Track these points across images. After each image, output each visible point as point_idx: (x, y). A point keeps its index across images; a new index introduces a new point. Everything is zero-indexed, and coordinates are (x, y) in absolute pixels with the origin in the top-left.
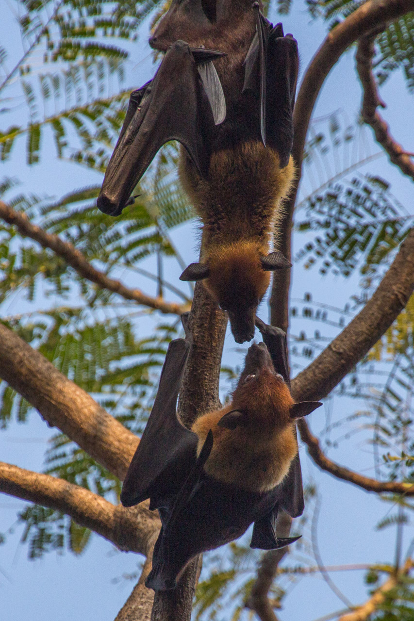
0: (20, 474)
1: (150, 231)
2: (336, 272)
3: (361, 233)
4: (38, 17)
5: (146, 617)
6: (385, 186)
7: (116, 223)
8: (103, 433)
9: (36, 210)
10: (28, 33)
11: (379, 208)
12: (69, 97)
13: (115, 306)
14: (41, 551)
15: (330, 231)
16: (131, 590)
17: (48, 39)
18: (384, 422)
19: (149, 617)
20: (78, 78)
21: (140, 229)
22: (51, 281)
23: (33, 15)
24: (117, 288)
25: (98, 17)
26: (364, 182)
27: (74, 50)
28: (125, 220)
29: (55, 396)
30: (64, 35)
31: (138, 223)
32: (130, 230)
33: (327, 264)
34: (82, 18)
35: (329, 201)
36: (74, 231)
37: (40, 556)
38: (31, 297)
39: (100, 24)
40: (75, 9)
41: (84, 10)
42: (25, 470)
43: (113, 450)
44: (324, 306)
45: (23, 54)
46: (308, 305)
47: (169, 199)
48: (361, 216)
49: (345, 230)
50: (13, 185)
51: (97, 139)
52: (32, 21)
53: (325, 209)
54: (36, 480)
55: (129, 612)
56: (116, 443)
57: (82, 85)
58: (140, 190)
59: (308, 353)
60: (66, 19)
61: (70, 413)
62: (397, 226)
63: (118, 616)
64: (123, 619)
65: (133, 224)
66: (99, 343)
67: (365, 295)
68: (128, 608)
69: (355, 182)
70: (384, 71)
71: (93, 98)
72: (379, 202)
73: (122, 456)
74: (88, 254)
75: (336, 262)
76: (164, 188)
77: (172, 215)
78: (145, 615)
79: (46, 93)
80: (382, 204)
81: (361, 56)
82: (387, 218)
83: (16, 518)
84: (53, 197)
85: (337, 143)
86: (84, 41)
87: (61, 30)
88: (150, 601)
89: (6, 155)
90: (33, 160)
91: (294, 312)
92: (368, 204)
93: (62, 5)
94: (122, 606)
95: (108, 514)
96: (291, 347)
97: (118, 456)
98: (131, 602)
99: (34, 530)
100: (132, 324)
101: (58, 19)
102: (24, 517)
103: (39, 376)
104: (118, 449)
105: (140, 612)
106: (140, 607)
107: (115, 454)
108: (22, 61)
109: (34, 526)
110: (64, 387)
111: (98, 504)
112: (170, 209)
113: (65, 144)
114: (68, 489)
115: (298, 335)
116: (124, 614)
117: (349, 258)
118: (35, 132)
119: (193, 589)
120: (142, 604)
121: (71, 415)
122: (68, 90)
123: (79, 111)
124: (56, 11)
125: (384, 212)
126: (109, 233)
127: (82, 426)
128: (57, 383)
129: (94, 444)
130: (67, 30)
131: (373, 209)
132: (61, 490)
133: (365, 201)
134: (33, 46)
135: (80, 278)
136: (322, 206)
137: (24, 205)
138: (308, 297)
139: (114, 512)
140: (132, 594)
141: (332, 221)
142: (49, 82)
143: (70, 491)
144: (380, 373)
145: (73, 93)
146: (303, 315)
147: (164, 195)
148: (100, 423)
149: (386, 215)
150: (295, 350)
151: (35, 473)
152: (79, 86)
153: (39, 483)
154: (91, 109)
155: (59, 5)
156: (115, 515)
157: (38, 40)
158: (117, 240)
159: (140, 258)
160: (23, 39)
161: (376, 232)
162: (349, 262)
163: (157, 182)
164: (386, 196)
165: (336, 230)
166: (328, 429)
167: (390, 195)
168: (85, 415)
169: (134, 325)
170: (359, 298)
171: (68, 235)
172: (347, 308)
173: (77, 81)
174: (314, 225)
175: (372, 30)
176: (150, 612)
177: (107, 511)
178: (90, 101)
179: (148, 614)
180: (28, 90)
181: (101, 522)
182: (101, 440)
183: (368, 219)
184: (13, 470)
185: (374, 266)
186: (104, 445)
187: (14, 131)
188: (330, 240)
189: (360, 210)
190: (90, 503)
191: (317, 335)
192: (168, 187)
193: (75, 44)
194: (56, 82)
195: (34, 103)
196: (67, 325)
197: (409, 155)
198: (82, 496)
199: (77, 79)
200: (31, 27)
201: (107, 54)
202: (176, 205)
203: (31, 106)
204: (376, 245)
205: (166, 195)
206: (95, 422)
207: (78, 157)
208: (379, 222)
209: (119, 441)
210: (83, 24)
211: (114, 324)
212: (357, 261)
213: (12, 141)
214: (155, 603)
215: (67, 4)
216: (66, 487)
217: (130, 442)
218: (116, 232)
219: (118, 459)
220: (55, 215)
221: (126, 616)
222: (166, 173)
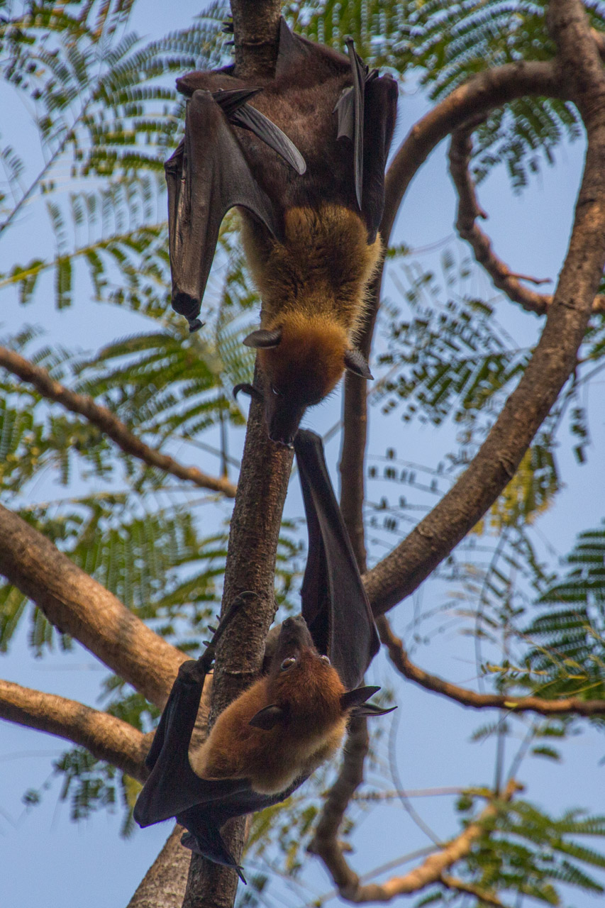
0: (22, 694)
1: (211, 394)
2: (423, 420)
3: (457, 371)
4: (61, 117)
5: (183, 878)
6: (488, 311)
7: (169, 384)
8: (128, 641)
9: (67, 368)
10: (50, 139)
11: (480, 339)
12: (107, 222)
13: (168, 489)
14: (87, 809)
15: (418, 368)
16: (164, 842)
17: (76, 146)
18: (489, 612)
19: (186, 877)
20: (119, 198)
21: (200, 391)
22: (88, 459)
23: (55, 115)
24: (168, 466)
25: (139, 119)
26: (462, 307)
27: (108, 161)
28: (180, 379)
29: (66, 595)
30: (96, 142)
31: (197, 384)
32: (187, 393)
33: (412, 409)
34: (118, 120)
35: (417, 328)
36: (115, 395)
37: (86, 816)
38: (65, 480)
39: (141, 127)
40: (108, 107)
41: (121, 109)
42: (28, 689)
43: (142, 663)
44: (411, 465)
45: (43, 166)
46: (391, 464)
47: (237, 353)
48: (457, 349)
49: (436, 367)
50: (36, 335)
51: (142, 273)
52: (54, 123)
53: (413, 339)
54: (42, 702)
55: (160, 872)
56: (144, 654)
57: (124, 207)
58: (199, 340)
59: (391, 525)
60: (98, 121)
61: (86, 615)
62: (504, 362)
63: (146, 876)
64: (153, 880)
65: (190, 385)
66: (152, 543)
67: (464, 453)
68: (159, 867)
69: (451, 306)
70: (482, 166)
71: (137, 225)
72: (480, 331)
73: (152, 671)
74: (134, 424)
75: (424, 407)
76: (230, 337)
77: (240, 373)
78: (180, 875)
79: (78, 217)
80: (484, 334)
81: (456, 155)
82: (491, 352)
83: (51, 769)
84: (88, 352)
85: (451, 282)
86: (121, 150)
87: (92, 135)
88: (187, 857)
89: (28, 296)
90: (63, 303)
91: (373, 472)
92: (467, 334)
93: (91, 102)
94: (151, 863)
95: (134, 744)
96: (367, 518)
97: (147, 670)
98: (163, 859)
99: (76, 783)
100: (192, 516)
101: (88, 121)
102: (61, 767)
103: (46, 568)
104: (147, 661)
105: (174, 872)
106: (175, 864)
107: (143, 667)
108: (43, 174)
109: (76, 777)
110: (78, 582)
111: (122, 733)
112: (237, 365)
113: (105, 283)
114: (82, 713)
115: (378, 502)
116: (154, 874)
117: (440, 402)
118: (64, 267)
119: (241, 842)
120: (177, 861)
121: (86, 619)
122: (106, 214)
123: (120, 241)
124: (84, 110)
125: (486, 345)
126: (160, 397)
127: (100, 632)
128: (68, 577)
129: (116, 655)
130: (99, 135)
131: (473, 341)
132: (74, 714)
133: (462, 330)
134: (56, 155)
135: (124, 454)
136: (408, 335)
137: (50, 360)
138: (391, 454)
139: (142, 742)
140: (165, 847)
141: (421, 354)
142: (82, 202)
143: (86, 716)
144: (483, 549)
145: (112, 218)
146: (385, 477)
147: (230, 346)
148: (124, 628)
149: (489, 348)
150: (373, 522)
151: (41, 693)
152: (120, 208)
153: (46, 706)
154: (135, 238)
155: (88, 103)
156: (142, 746)
157: (63, 147)
158: (171, 405)
159: (201, 429)
160: (43, 147)
161: (476, 370)
162: (441, 406)
163: (219, 328)
164: (489, 324)
165: (425, 367)
166: (416, 622)
167: (494, 322)
168: (105, 618)
169: (196, 517)
170: (457, 456)
171: (108, 399)
172: (441, 467)
173: (117, 202)
174: (397, 360)
175: (470, 120)
176: (187, 872)
177: (133, 741)
178: (134, 228)
179: (184, 873)
180: (55, 213)
181: (125, 755)
182: (125, 650)
183: (466, 353)
184: (12, 689)
185: (473, 411)
186: (129, 656)
187: (37, 265)
188: (417, 378)
189: (457, 341)
190: (111, 731)
191: (403, 503)
192: (235, 336)
193: (110, 153)
194: (91, 202)
195: (62, 230)
196: (109, 518)
197: (518, 277)
198: (100, 722)
199: (117, 200)
200: (53, 131)
201: (151, 166)
202: (245, 360)
203: (58, 233)
204: (476, 385)
205: (232, 347)
206: (118, 627)
207: (119, 297)
208: (481, 357)
209: (148, 651)
210: (119, 128)
211: (170, 516)
212: (450, 406)
213: (35, 276)
214: (193, 861)
215: (98, 101)
216: (80, 711)
217: (163, 652)
218: (169, 395)
219: (147, 673)
220: (90, 374)
221: (156, 876)
222: (231, 318)
